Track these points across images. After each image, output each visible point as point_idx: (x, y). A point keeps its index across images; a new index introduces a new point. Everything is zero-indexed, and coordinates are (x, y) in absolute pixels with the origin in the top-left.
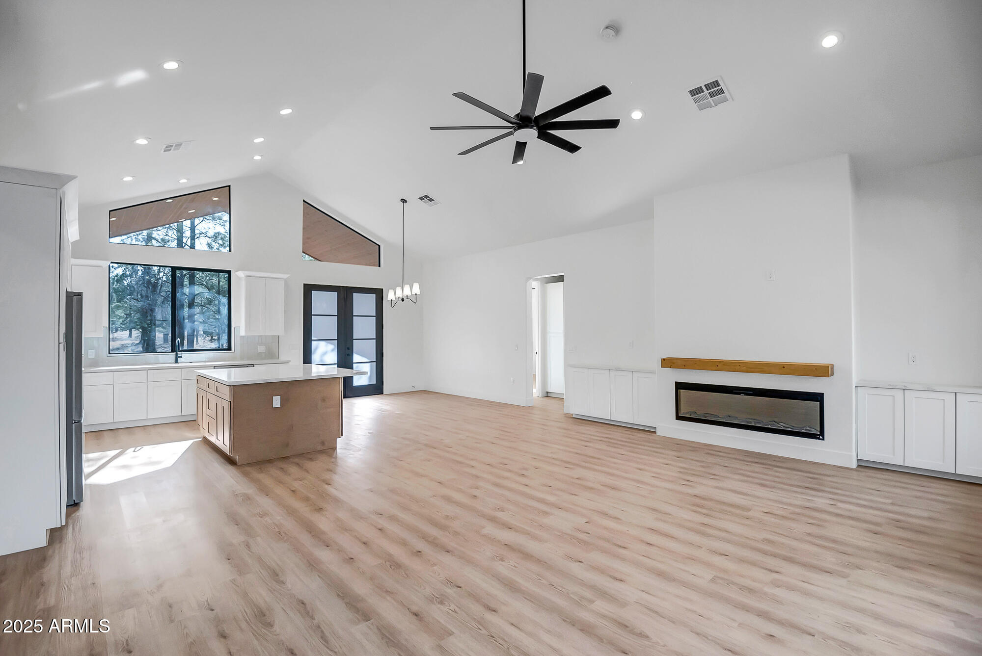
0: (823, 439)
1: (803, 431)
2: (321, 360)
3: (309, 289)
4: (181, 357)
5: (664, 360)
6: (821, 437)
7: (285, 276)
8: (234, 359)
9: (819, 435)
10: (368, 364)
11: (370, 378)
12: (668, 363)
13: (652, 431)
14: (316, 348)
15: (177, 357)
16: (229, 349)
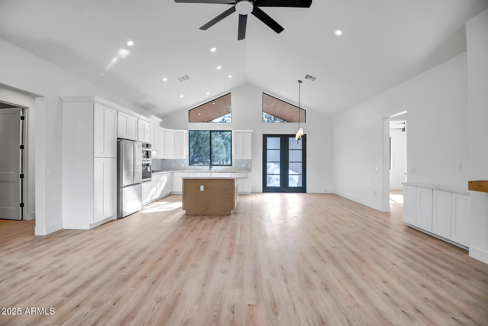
2: (272, 172)
3: (265, 137)
4: (212, 168)
5: (472, 182)
7: (252, 131)
8: (232, 170)
10: (298, 176)
11: (298, 184)
12: (475, 186)
13: (466, 251)
14: (270, 166)
15: (210, 168)
16: (231, 165)
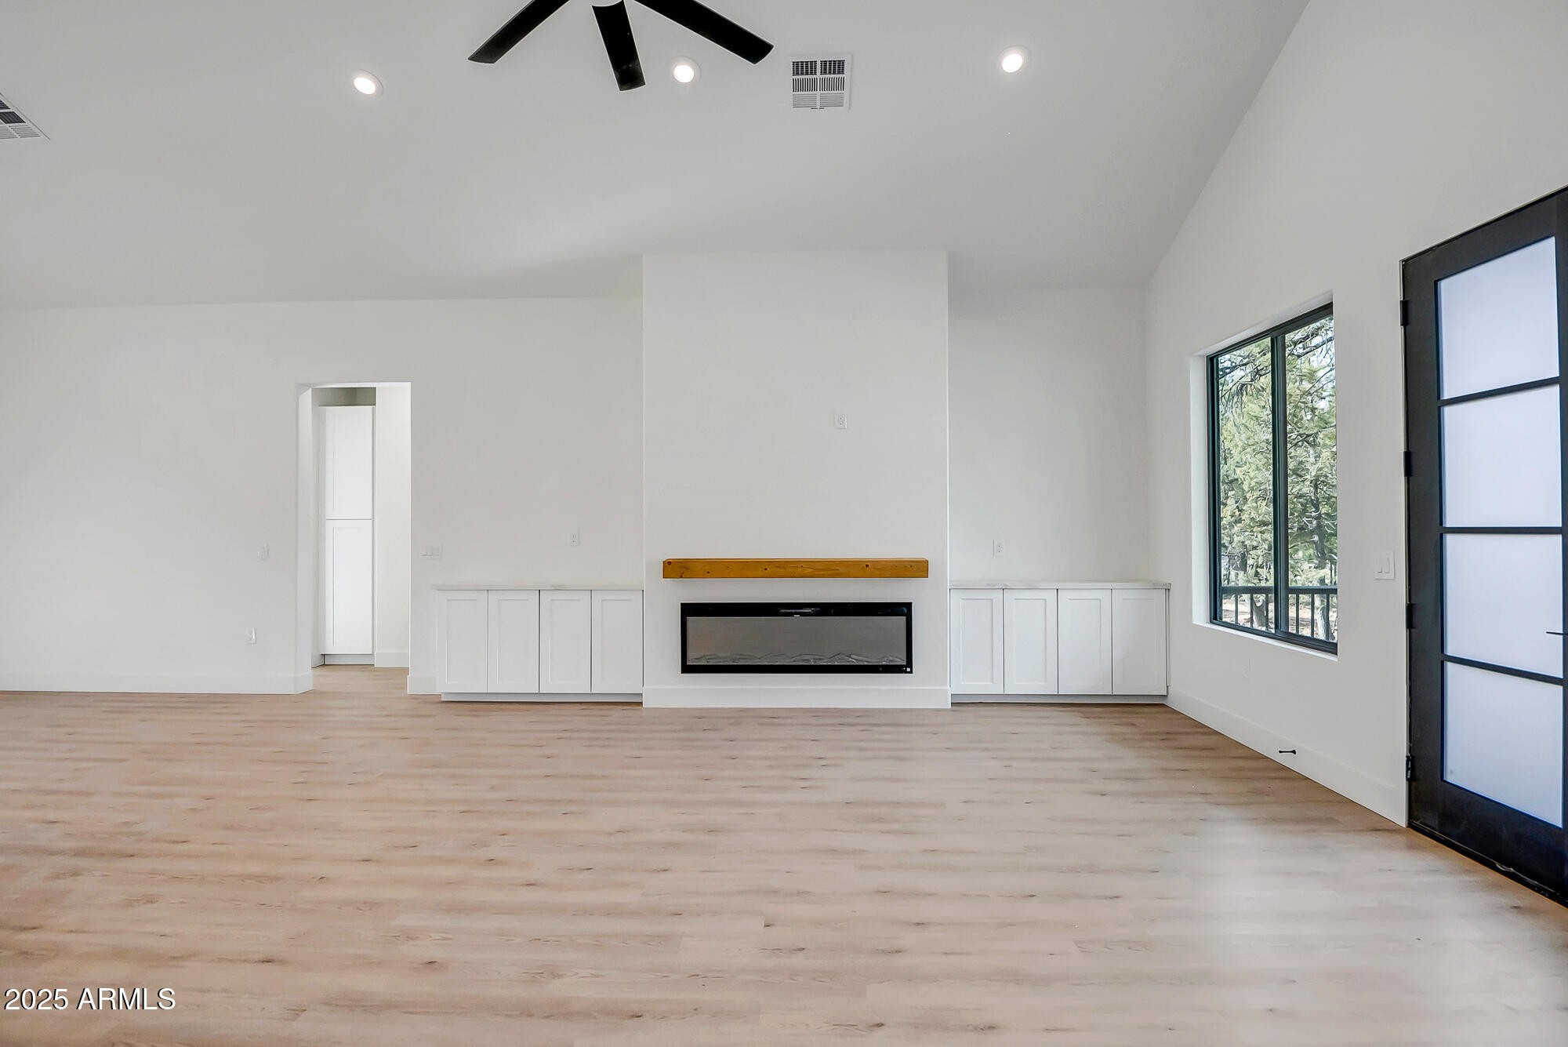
0: (911, 672)
1: (884, 663)
5: (669, 563)
6: (908, 670)
9: (904, 667)
12: (676, 569)
13: (634, 703)
